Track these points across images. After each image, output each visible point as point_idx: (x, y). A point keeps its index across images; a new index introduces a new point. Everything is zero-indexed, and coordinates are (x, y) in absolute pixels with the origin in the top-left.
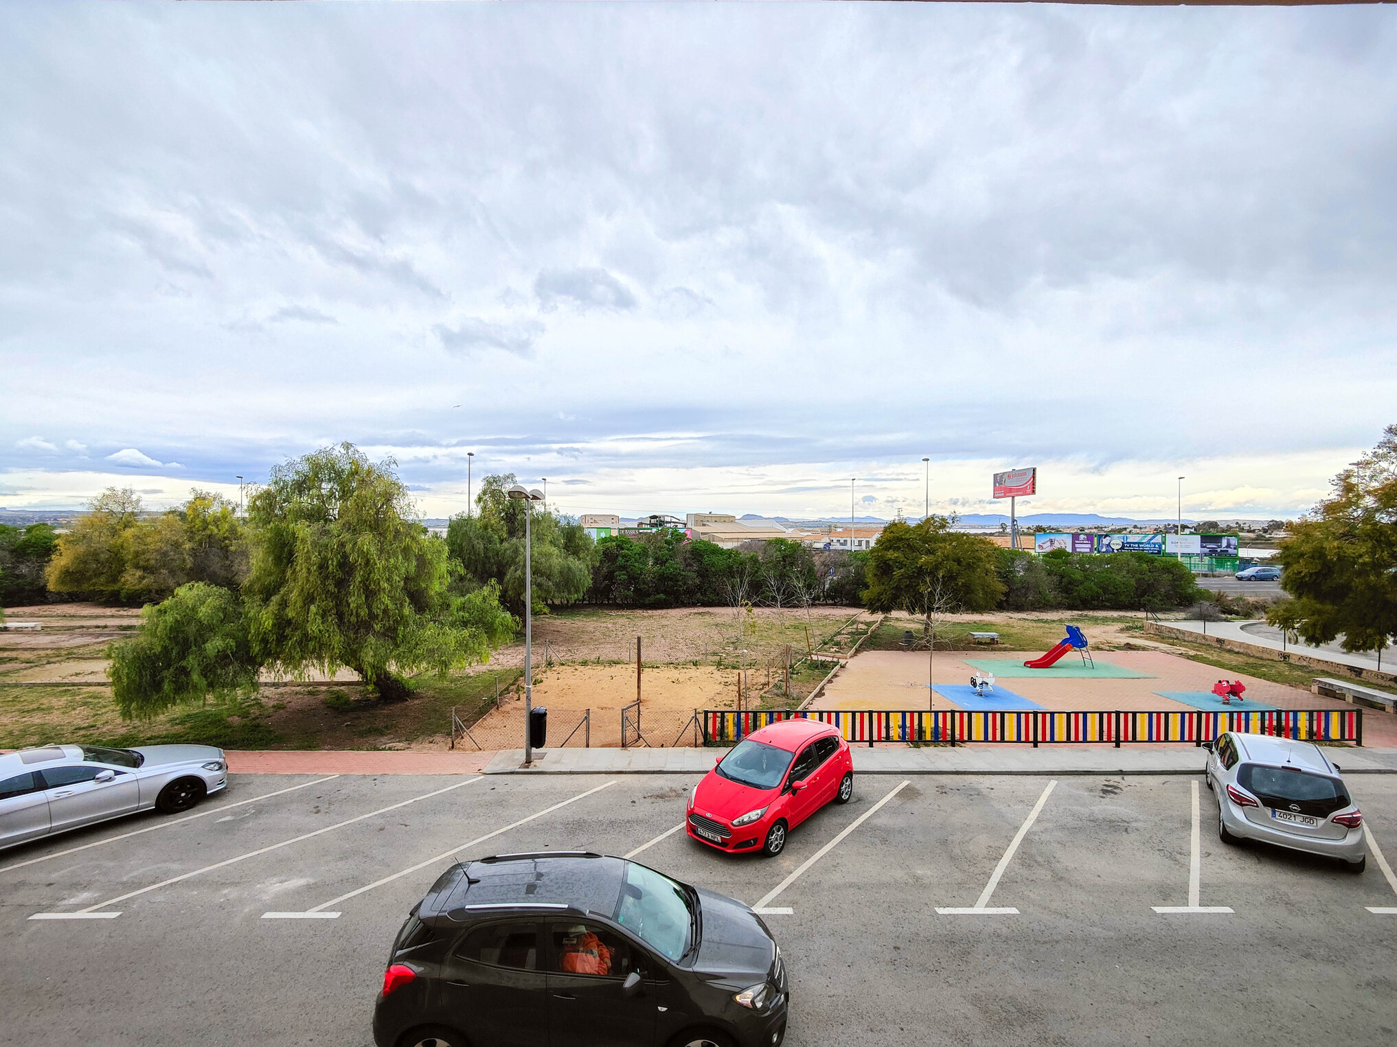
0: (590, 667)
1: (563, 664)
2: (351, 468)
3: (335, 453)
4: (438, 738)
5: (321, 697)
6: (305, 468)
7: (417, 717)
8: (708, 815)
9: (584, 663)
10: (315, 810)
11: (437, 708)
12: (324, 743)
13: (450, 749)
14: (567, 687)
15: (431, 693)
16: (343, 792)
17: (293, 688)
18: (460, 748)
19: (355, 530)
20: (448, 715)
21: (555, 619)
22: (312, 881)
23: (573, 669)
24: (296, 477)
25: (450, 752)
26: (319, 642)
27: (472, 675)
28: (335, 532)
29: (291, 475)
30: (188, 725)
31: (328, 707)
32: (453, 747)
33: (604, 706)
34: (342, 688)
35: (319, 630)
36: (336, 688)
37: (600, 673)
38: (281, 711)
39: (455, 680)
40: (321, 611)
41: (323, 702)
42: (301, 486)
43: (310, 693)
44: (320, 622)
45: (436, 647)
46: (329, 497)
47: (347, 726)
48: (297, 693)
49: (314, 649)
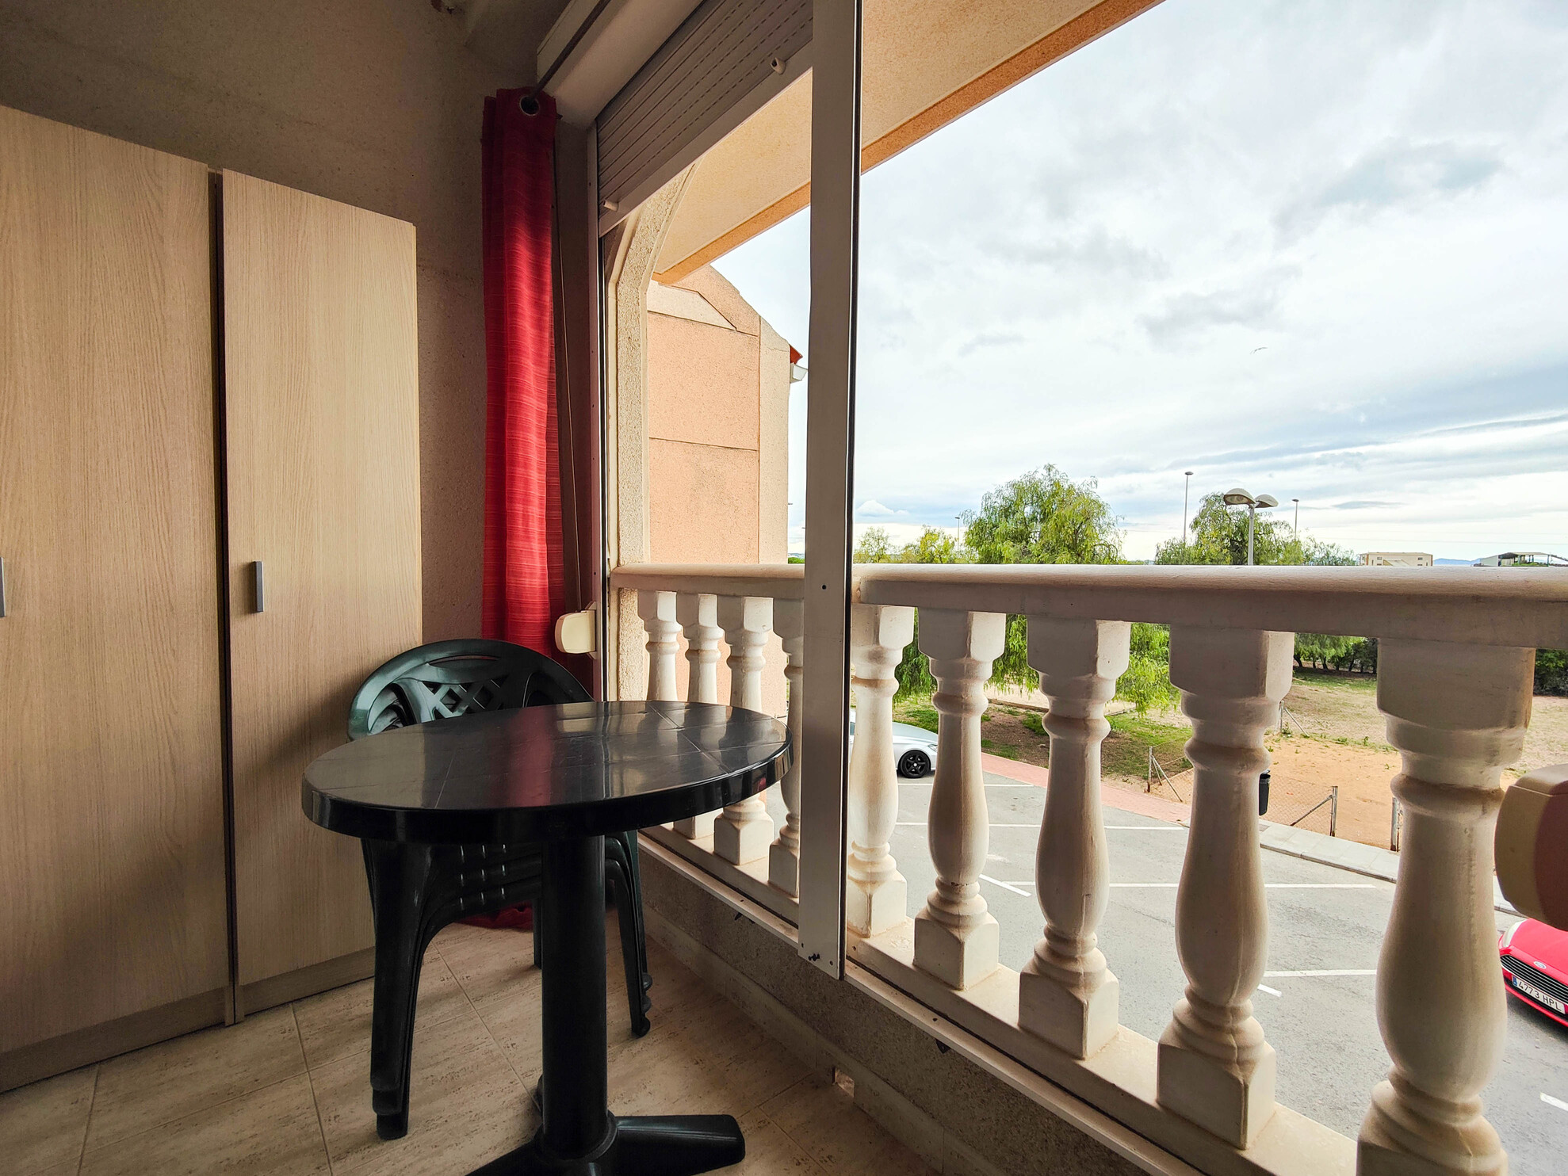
0: (1351, 748)
1: (1306, 737)
2: (1052, 490)
3: (1038, 476)
4: (1132, 778)
5: (1020, 717)
6: (1008, 493)
7: (1112, 755)
8: (1539, 965)
9: (1342, 742)
10: (1012, 808)
11: (1134, 751)
12: (1021, 756)
13: (1145, 792)
14: (1310, 764)
15: (1127, 735)
16: (1037, 800)
17: (996, 706)
18: (1156, 794)
19: (1053, 550)
20: (1146, 760)
21: (1301, 684)
22: (1007, 861)
23: (1321, 745)
24: (1003, 503)
25: (1145, 794)
26: (1019, 657)
27: (1177, 726)
28: (1035, 552)
29: (999, 502)
30: (918, 718)
31: (1027, 728)
32: (1149, 791)
33: (1368, 798)
34: (1039, 713)
35: (1019, 646)
36: (1033, 713)
37: (1368, 758)
38: (987, 723)
39: (1157, 728)
40: (1021, 628)
41: (1021, 722)
42: (1007, 512)
43: (1010, 712)
44: (1020, 638)
45: (1134, 677)
46: (1032, 520)
47: (1042, 747)
48: (999, 710)
49: (1015, 663)
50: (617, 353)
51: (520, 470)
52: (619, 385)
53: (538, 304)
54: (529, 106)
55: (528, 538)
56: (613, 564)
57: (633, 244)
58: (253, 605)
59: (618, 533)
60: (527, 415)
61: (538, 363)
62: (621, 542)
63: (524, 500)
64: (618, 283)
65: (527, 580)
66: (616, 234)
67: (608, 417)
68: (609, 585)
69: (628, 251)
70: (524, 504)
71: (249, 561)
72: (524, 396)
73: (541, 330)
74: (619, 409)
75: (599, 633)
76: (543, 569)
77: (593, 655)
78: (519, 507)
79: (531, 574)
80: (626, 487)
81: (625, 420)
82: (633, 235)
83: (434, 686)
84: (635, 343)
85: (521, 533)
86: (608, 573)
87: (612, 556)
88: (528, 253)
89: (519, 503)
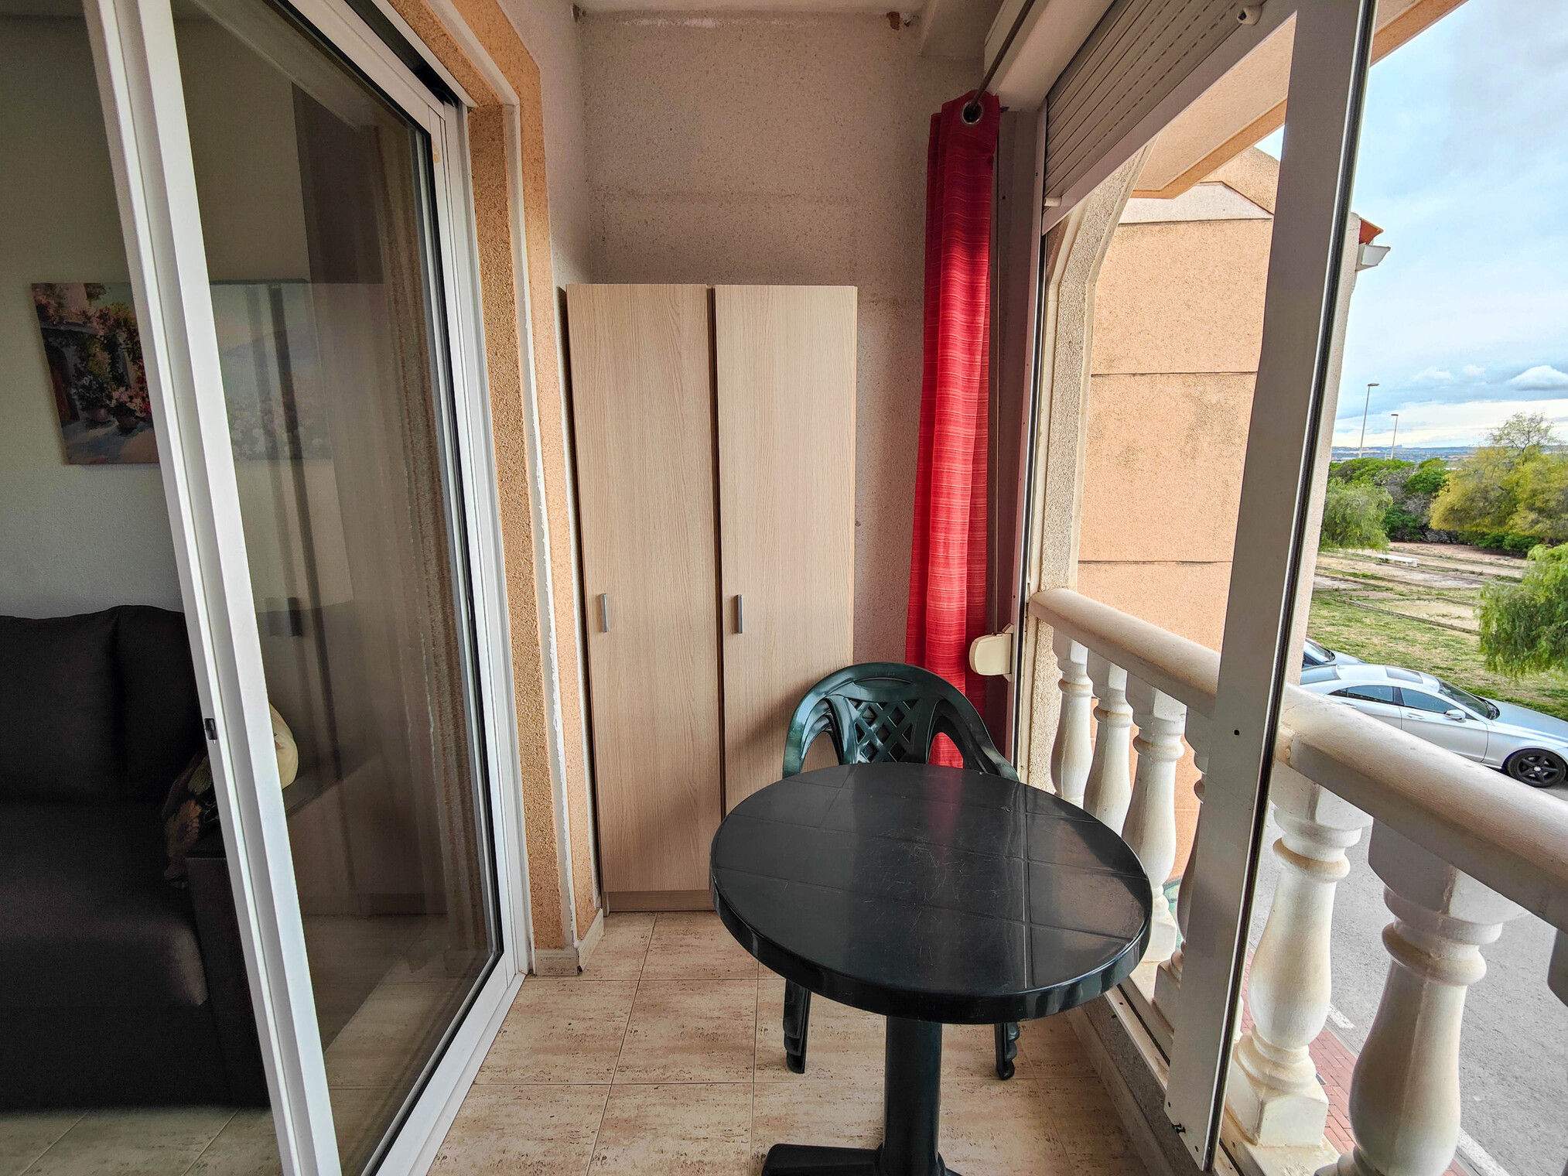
50: (1054, 362)
51: (943, 500)
52: (1054, 397)
53: (971, 328)
54: (971, 114)
55: (947, 565)
56: (1033, 587)
57: (1078, 237)
58: (737, 628)
59: (1041, 557)
60: (952, 446)
61: (968, 388)
62: (1043, 567)
63: (946, 528)
64: (1060, 282)
65: (945, 604)
66: (1059, 230)
67: (1039, 434)
68: (1027, 610)
69: (1072, 246)
70: (946, 533)
71: (735, 595)
72: (952, 427)
73: (971, 354)
74: (1052, 424)
75: (1015, 657)
76: (962, 592)
77: (1007, 677)
78: (941, 536)
79: (949, 598)
80: (1053, 508)
81: (1057, 435)
82: (1078, 229)
83: (858, 703)
84: (1077, 346)
85: (942, 561)
86: (1027, 598)
87: (1032, 581)
88: (963, 276)
89: (941, 532)
